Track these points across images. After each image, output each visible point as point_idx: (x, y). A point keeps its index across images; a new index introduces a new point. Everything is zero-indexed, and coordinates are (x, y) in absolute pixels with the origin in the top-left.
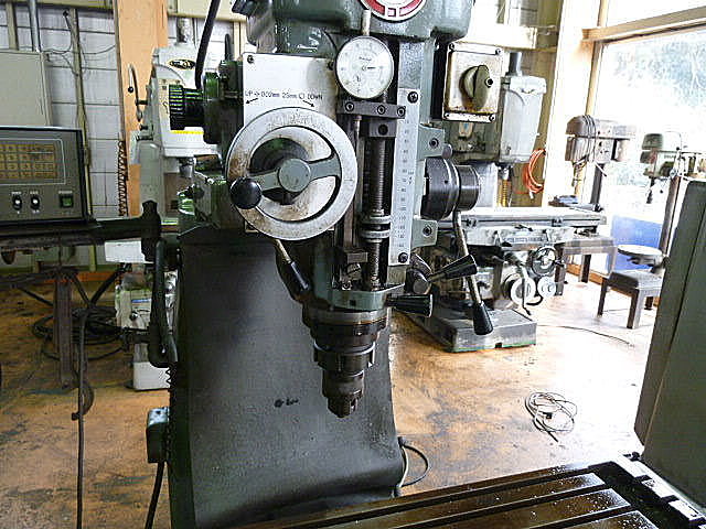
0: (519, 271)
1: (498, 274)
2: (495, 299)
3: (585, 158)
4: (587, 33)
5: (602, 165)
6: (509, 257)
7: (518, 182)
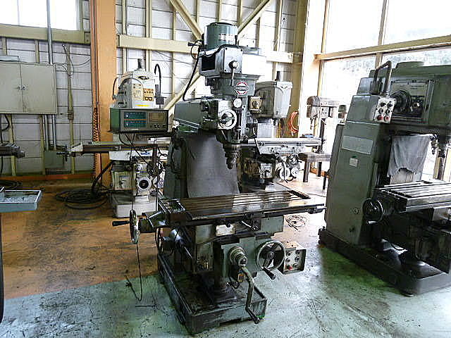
0: (283, 165)
1: (274, 167)
2: (273, 178)
3: (316, 116)
4: (316, 56)
5: (324, 119)
6: (279, 159)
7: (286, 128)
